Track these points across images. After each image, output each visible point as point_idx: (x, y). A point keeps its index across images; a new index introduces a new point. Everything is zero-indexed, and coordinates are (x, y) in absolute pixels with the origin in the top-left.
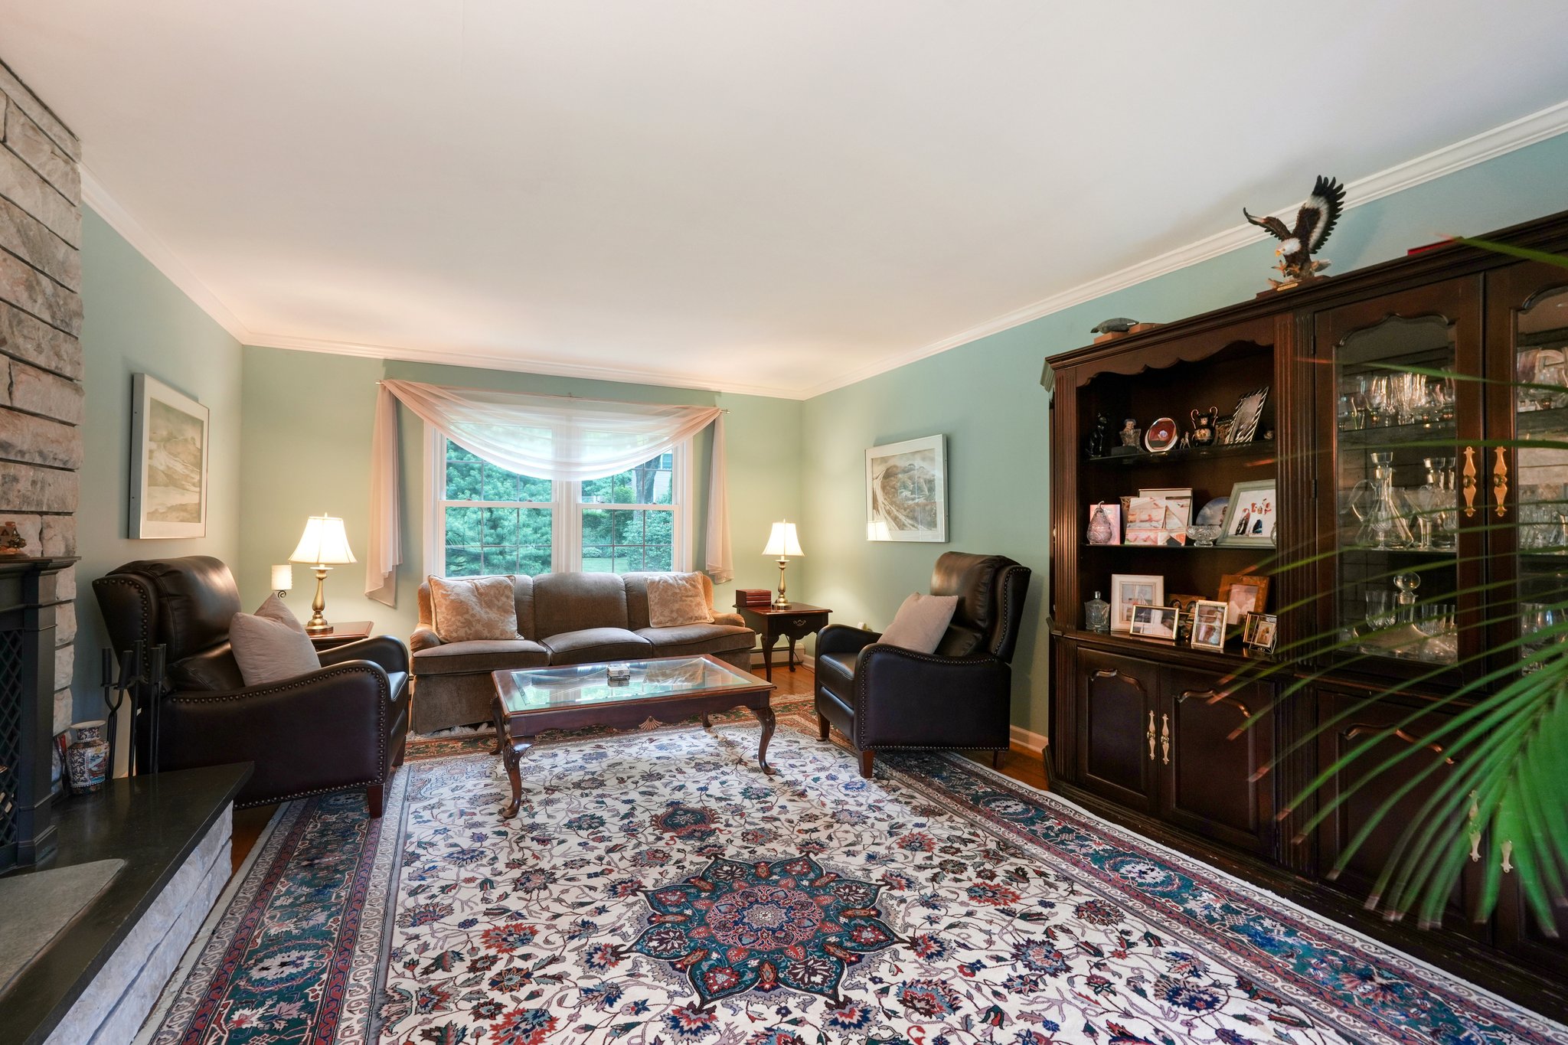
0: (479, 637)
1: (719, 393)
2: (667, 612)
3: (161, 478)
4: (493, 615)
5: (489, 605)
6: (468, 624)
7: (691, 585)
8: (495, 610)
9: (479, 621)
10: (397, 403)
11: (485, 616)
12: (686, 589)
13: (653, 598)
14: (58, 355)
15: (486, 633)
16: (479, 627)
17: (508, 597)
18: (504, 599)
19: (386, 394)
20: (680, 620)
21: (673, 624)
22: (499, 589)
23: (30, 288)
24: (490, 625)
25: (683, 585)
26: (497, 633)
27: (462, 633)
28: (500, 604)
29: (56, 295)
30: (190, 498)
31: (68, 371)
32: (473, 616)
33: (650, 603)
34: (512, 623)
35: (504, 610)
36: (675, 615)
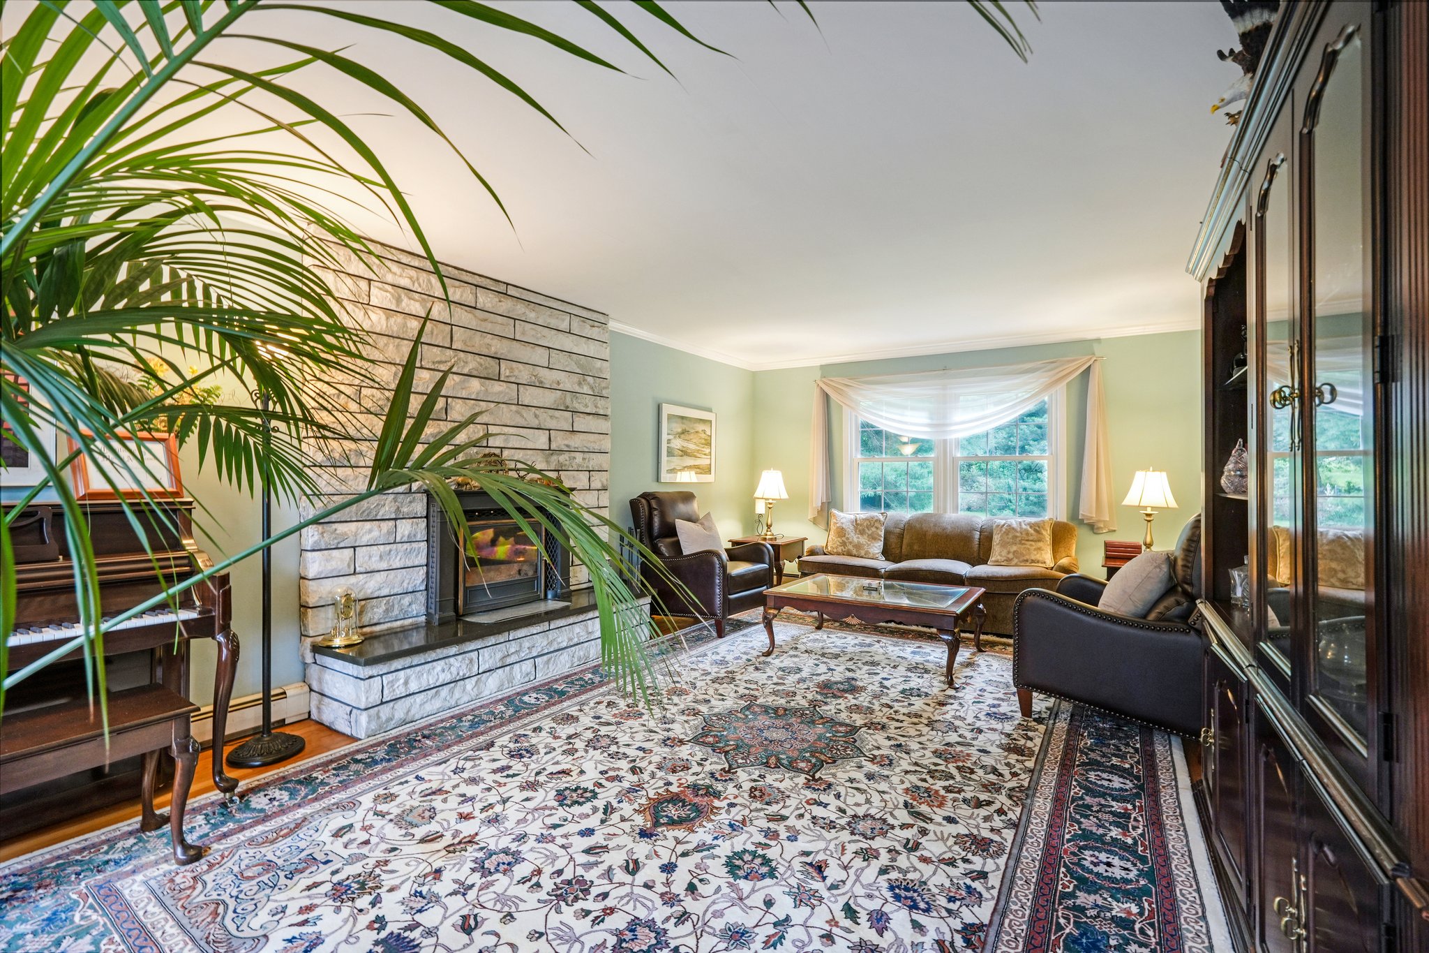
0: (850, 554)
1: (1098, 340)
2: (1004, 553)
3: (677, 452)
4: (863, 540)
5: (862, 533)
6: (844, 544)
7: (1035, 530)
8: (866, 537)
9: (851, 543)
10: (826, 397)
11: (856, 540)
12: (1027, 534)
13: (996, 538)
14: (596, 407)
15: (854, 552)
16: (850, 547)
17: (877, 528)
18: (874, 529)
19: (818, 389)
20: (1015, 561)
21: (1008, 562)
22: (872, 523)
23: (580, 384)
24: (858, 546)
25: (1026, 530)
26: (863, 553)
27: (840, 550)
28: (870, 532)
29: (595, 382)
30: (703, 462)
31: (601, 412)
32: (848, 539)
33: (994, 543)
34: (877, 547)
35: (874, 538)
36: (1011, 556)
